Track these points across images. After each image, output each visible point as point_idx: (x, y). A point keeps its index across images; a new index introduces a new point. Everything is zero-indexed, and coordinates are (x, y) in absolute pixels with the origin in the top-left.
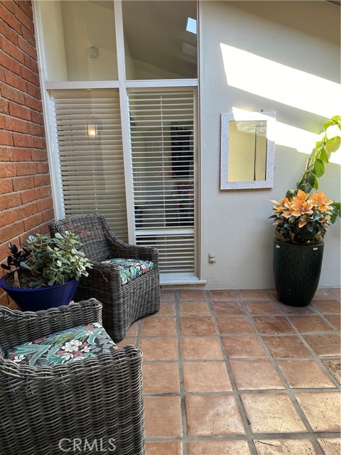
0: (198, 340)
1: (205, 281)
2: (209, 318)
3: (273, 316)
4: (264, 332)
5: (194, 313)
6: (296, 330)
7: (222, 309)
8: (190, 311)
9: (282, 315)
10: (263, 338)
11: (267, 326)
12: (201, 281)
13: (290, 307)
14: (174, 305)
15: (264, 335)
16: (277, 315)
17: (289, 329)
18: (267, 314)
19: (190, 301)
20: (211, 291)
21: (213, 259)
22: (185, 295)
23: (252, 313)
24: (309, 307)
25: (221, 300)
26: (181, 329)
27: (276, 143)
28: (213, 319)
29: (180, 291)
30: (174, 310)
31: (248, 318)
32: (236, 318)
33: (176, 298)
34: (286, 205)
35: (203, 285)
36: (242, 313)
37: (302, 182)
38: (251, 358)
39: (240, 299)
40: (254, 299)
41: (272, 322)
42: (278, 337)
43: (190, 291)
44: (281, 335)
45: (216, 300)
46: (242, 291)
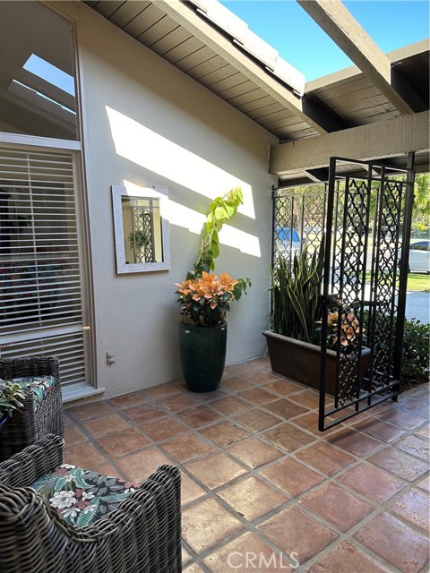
0: (136, 458)
1: (104, 389)
2: (132, 430)
3: (193, 407)
4: (197, 427)
5: (109, 430)
6: (223, 415)
7: (139, 416)
8: (104, 430)
9: (202, 404)
10: (200, 431)
11: (195, 419)
12: (99, 390)
13: (204, 394)
14: (77, 429)
15: (198, 429)
16: (196, 406)
17: (216, 416)
18: (188, 407)
19: (94, 418)
20: (111, 399)
21: (112, 359)
22: (82, 413)
23: (174, 410)
24: (219, 389)
25: (131, 406)
26: (107, 453)
27: (170, 222)
28: (136, 429)
29: (72, 409)
30: (81, 433)
31: (172, 416)
32: (160, 421)
33: (72, 419)
34: (191, 287)
35: (101, 394)
36: (162, 413)
37: (200, 264)
38: (201, 456)
39: (151, 400)
40: (164, 395)
41: (197, 413)
42: (212, 427)
43: (86, 405)
44: (213, 423)
45: (124, 407)
46: (147, 390)
